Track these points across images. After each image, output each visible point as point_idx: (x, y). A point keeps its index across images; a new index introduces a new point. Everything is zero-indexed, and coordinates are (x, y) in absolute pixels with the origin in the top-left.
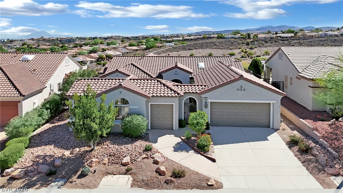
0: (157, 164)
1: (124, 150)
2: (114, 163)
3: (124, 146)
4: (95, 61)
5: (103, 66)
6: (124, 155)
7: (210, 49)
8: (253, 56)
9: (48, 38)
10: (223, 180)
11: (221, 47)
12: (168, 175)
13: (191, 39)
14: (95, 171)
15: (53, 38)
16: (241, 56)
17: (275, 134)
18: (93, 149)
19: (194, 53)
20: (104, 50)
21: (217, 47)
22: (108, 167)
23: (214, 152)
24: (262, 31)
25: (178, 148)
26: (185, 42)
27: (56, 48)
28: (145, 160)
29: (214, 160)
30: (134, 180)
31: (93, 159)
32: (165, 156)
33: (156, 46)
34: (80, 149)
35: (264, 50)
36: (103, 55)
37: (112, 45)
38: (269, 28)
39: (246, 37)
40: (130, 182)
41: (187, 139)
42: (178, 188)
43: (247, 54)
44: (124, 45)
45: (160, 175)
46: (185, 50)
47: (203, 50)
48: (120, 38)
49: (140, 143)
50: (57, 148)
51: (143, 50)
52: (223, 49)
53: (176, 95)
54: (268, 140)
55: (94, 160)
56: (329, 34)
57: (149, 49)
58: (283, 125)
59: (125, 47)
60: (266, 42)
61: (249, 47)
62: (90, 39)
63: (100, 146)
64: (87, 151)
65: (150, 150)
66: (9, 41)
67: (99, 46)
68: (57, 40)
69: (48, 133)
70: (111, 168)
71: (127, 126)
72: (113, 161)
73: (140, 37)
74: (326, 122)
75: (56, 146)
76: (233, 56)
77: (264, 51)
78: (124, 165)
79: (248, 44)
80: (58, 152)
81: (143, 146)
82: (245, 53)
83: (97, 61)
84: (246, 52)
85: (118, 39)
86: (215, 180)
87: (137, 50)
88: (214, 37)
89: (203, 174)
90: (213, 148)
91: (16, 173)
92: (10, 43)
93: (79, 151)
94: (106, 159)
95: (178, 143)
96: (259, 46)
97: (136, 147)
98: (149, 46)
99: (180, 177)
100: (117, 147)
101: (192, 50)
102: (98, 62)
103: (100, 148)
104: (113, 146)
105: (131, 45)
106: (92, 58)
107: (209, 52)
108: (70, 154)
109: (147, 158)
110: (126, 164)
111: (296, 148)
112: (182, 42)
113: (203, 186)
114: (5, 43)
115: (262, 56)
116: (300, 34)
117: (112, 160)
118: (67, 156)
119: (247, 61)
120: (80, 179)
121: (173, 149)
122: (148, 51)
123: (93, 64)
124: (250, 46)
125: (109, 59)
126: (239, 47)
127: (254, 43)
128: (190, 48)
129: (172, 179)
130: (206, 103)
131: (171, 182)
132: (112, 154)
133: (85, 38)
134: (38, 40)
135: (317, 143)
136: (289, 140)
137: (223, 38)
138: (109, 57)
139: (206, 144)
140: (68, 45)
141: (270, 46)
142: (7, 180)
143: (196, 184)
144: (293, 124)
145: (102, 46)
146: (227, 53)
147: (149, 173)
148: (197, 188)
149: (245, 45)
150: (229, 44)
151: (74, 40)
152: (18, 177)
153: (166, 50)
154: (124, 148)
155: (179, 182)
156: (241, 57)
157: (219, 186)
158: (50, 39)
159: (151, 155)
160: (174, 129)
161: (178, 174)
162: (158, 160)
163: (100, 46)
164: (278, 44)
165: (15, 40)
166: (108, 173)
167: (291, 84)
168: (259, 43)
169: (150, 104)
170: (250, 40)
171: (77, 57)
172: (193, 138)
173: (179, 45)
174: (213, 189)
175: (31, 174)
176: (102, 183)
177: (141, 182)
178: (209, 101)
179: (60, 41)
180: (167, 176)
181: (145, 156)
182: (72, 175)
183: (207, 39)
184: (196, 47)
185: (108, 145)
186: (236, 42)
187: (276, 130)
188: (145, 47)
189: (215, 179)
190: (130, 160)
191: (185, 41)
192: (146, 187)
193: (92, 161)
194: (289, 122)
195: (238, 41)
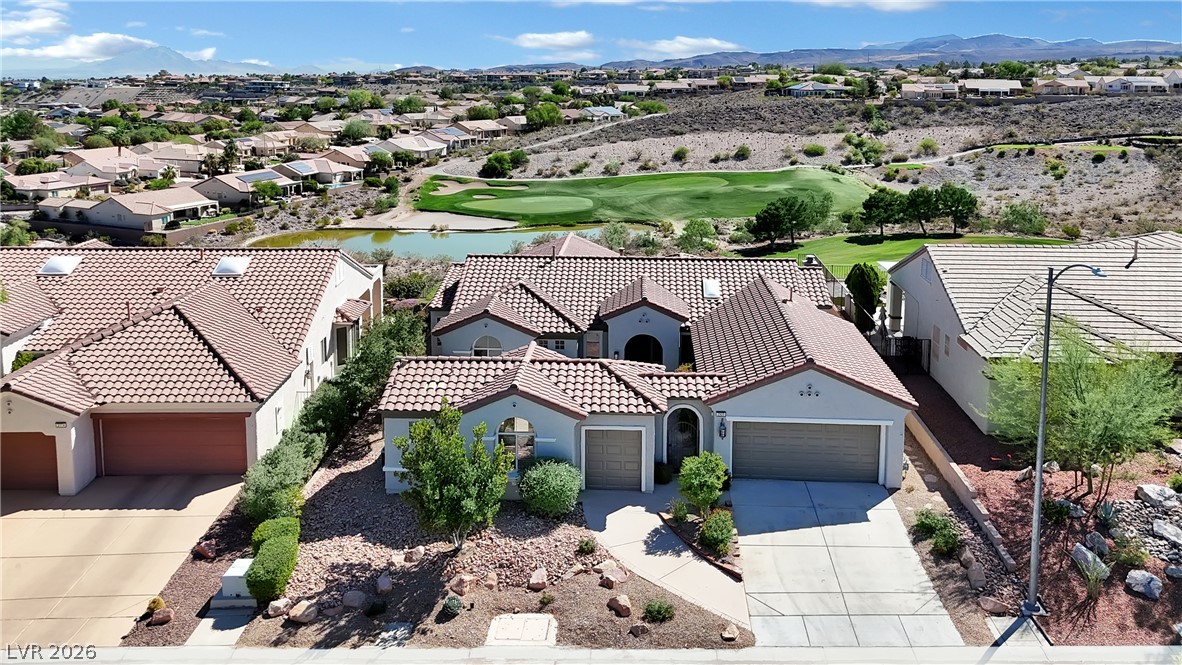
0: (610, 588)
1: (532, 551)
2: (512, 585)
3: (529, 541)
4: (359, 174)
5: (384, 191)
6: (533, 566)
7: (742, 131)
8: (884, 158)
9: (183, 76)
10: (756, 627)
11: (779, 125)
12: (637, 613)
13: (679, 91)
14: (472, 605)
15: (201, 76)
16: (844, 159)
17: (888, 503)
18: (457, 551)
19: (688, 147)
20: (385, 133)
21: (765, 125)
22: (498, 595)
23: (738, 556)
24: (921, 55)
25: (657, 544)
26: (657, 102)
27: (222, 124)
28: (582, 577)
29: (737, 578)
30: (561, 627)
31: (463, 577)
32: (627, 566)
33: (559, 119)
34: (427, 548)
35: (921, 136)
36: (386, 149)
37: (410, 112)
38: (945, 42)
39: (863, 90)
40: (554, 632)
41: (677, 521)
42: (659, 645)
43: (865, 149)
44: (453, 111)
45: (619, 614)
46: (660, 136)
47: (717, 134)
48: (433, 80)
49: (566, 532)
50: (370, 545)
51: (516, 133)
52: (783, 132)
53: (650, 409)
54: (868, 520)
55: (467, 577)
56: (1135, 84)
57: (538, 130)
58: (913, 477)
59: (456, 120)
60: (929, 110)
61: (871, 126)
62: (332, 81)
63: (472, 540)
64: (445, 555)
65: (592, 551)
66: (51, 86)
67: (368, 119)
68: (216, 85)
69: (333, 498)
70: (507, 596)
71: (534, 493)
72: (508, 580)
73: (505, 78)
74: (1011, 472)
75: (367, 539)
76: (818, 160)
77: (920, 143)
78: (536, 589)
79: (867, 116)
80: (376, 555)
81: (573, 540)
82: (857, 146)
83: (367, 172)
84: (860, 145)
85: (429, 83)
86: (738, 628)
87: (496, 133)
88: (755, 84)
89: (713, 611)
90: (736, 546)
91: (298, 611)
92: (53, 94)
93: (425, 554)
94: (493, 575)
95: (656, 531)
96: (905, 124)
97: (558, 544)
98: (538, 120)
99: (663, 620)
100: (513, 543)
101: (682, 134)
102: (370, 179)
103: (473, 544)
104: (503, 540)
105: (476, 115)
106: (347, 162)
107: (739, 144)
108: (405, 560)
109: (586, 572)
110: (540, 587)
111: (928, 545)
112: (648, 102)
113: (712, 642)
114: (35, 93)
115: (913, 157)
116: (1041, 82)
117: (507, 577)
118: (398, 565)
119: (863, 176)
120: (441, 625)
121: (644, 547)
122: (533, 136)
123: (352, 183)
124: (876, 122)
125: (404, 164)
126: (836, 124)
127: (889, 111)
128: (677, 128)
129: (647, 625)
130: (722, 424)
131: (644, 631)
132: (504, 562)
133: (313, 79)
134: (151, 84)
135: (977, 529)
136: (916, 523)
137: (785, 91)
138: (406, 160)
139: (720, 537)
140: (260, 109)
141: (941, 124)
142: (282, 626)
143: (698, 637)
144: (937, 472)
145: (379, 118)
146: (796, 149)
147: (594, 611)
148: (700, 646)
149: (857, 119)
150: (806, 114)
151: (277, 84)
152: (305, 621)
153: (593, 136)
154: (529, 548)
155: (661, 631)
156: (843, 163)
157: (746, 641)
158: (191, 80)
159: (594, 565)
160: (643, 489)
161: (659, 612)
162: (613, 579)
163: (371, 116)
164: (965, 116)
165: (68, 85)
166: (501, 610)
167: (947, 353)
168: (905, 114)
169: (584, 429)
170: (876, 102)
171: (298, 158)
172: (691, 518)
173: (638, 118)
174: (732, 647)
175: (330, 612)
176: (491, 633)
177: (578, 631)
178: (730, 420)
179: (228, 88)
180: (635, 619)
181: (579, 567)
182: (421, 613)
183: (734, 90)
184: (695, 126)
185: (491, 539)
186: (830, 107)
187: (893, 491)
188: (523, 120)
189: (740, 624)
190: (548, 576)
191: (656, 95)
192: (589, 644)
193: (462, 581)
194: (928, 467)
195: (837, 106)
